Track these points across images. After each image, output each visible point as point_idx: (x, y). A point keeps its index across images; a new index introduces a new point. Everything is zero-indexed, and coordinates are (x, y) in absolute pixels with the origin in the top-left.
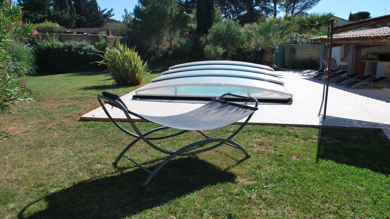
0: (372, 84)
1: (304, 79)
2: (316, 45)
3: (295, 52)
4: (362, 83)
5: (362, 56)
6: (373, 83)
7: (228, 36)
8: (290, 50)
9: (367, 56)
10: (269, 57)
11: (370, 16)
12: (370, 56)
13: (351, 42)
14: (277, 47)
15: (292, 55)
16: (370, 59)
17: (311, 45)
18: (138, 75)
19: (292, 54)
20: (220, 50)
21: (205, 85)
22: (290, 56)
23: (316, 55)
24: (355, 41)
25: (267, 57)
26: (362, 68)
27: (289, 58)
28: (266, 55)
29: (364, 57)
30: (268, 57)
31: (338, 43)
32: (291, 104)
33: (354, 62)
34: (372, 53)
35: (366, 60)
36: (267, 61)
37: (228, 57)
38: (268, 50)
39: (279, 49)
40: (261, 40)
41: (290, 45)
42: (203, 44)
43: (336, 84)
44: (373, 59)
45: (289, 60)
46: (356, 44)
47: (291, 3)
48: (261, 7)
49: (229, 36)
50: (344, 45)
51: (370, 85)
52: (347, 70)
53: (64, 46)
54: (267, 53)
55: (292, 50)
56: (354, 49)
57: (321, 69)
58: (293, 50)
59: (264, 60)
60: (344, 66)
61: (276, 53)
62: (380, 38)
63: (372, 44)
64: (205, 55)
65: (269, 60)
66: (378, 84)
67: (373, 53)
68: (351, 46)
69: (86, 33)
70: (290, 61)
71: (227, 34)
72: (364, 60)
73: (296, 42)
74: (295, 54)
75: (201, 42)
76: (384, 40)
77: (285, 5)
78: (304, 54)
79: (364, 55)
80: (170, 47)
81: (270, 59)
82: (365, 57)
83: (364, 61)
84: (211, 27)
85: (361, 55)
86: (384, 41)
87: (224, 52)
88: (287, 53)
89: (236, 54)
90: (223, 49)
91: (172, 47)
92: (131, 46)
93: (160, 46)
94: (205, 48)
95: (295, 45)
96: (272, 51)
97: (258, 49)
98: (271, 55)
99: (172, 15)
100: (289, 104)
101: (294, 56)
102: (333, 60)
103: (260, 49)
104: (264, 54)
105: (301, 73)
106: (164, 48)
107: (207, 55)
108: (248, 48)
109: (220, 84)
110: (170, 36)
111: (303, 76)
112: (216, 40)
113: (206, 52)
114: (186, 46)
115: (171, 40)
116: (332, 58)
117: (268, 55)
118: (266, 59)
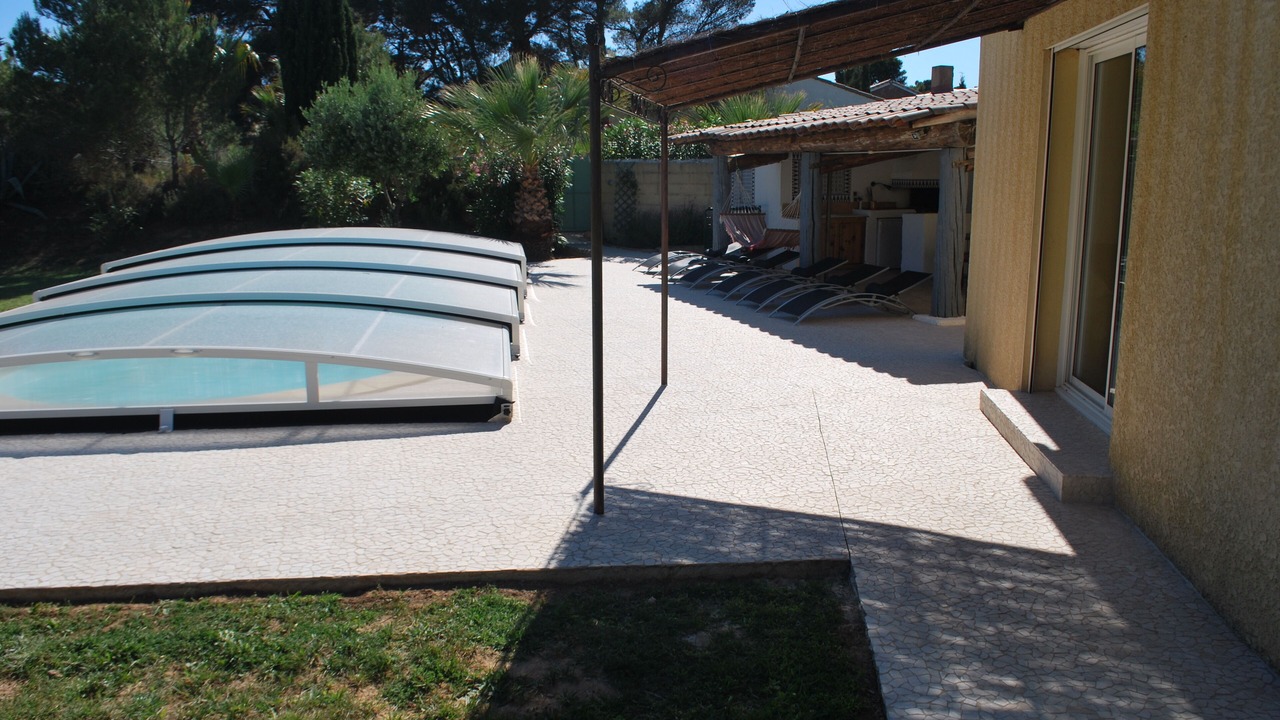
0: (873, 301)
1: (645, 286)
2: (703, 161)
3: (634, 185)
4: (839, 300)
5: (855, 194)
6: (877, 297)
7: (372, 132)
8: (618, 180)
9: (870, 194)
10: (534, 207)
11: (901, 70)
12: (880, 195)
13: (805, 145)
14: (568, 172)
15: (625, 198)
16: (880, 206)
17: (685, 161)
19: (625, 193)
20: (362, 188)
21: (100, 357)
22: (621, 201)
23: (706, 195)
24: (814, 141)
25: (528, 208)
26: (854, 237)
27: (616, 209)
28: (524, 200)
29: (860, 199)
30: (532, 209)
31: (763, 149)
32: (498, 426)
33: (816, 219)
34: (885, 185)
35: (869, 208)
36: (530, 222)
37: (386, 211)
38: (530, 180)
39: (573, 179)
40: (500, 146)
41: (617, 164)
42: (295, 162)
43: (752, 303)
44: (892, 206)
45: (616, 217)
46: (821, 154)
47: (652, 25)
48: (554, 36)
49: (377, 134)
50: (791, 157)
51: (868, 306)
52: (796, 249)
54: (530, 192)
55: (625, 179)
56: (816, 171)
57: (716, 247)
58: (628, 182)
59: (519, 221)
60: (793, 231)
61: (568, 193)
62: (887, 127)
63: (870, 152)
64: (304, 208)
65: (537, 218)
66: (898, 301)
67: (888, 183)
68: (806, 162)
70: (620, 218)
71: (368, 126)
72: (863, 208)
73: (637, 153)
74: (634, 194)
75: (291, 156)
76: (906, 137)
77: (632, 32)
79: (862, 192)
80: (171, 178)
81: (540, 216)
82: (865, 200)
83: (862, 212)
84: (315, 98)
85: (852, 194)
86: (906, 141)
87: (374, 192)
88: (609, 192)
89: (414, 199)
90: (372, 184)
91: (180, 178)
92: (13, 180)
93: (137, 176)
94: (298, 179)
95: (634, 163)
96: (551, 185)
97: (496, 180)
98: (543, 201)
99: (164, 55)
100: (495, 422)
101: (634, 202)
102: (758, 213)
103: (504, 178)
104: (519, 198)
105: (644, 264)
106: (149, 182)
107: (311, 206)
108: (466, 176)
109: (173, 351)
110: (168, 135)
111: (649, 273)
112: (330, 147)
113: (304, 194)
114: (231, 171)
115: (174, 152)
116: (757, 204)
117: (532, 200)
118: (526, 215)
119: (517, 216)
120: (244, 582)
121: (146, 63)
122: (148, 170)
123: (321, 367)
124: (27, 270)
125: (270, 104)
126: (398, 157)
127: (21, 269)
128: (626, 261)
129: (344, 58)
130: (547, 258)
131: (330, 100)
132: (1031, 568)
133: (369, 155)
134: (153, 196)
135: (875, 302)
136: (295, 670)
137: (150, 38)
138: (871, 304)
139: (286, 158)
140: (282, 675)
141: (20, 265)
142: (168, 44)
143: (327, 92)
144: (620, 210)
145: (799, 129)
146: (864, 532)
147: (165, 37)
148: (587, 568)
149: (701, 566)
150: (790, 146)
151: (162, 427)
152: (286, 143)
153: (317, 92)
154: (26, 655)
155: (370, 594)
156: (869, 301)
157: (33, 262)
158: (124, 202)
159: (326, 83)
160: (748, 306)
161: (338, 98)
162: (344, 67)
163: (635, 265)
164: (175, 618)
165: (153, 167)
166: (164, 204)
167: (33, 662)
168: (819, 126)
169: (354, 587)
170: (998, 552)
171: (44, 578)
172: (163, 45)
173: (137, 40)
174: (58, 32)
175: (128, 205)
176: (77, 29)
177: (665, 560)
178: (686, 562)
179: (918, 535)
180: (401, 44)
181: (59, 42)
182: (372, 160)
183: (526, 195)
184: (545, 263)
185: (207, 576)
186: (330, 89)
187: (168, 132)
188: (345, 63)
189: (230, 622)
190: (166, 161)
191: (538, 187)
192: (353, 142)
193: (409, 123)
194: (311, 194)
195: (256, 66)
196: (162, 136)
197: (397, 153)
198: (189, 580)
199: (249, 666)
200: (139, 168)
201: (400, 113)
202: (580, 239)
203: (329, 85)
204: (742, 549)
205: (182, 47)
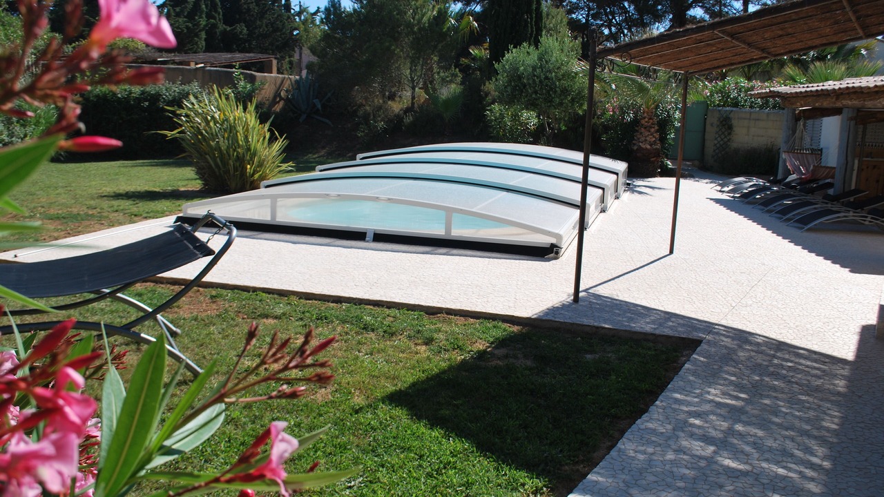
0: (868, 221)
3: (730, 128)
7: (537, 81)
8: (718, 123)
10: (648, 139)
13: (845, 102)
14: (677, 115)
15: (723, 136)
18: (251, 168)
19: (723, 133)
20: (530, 118)
21: (341, 198)
22: (719, 139)
24: (851, 100)
25: (643, 139)
27: (715, 145)
28: (641, 133)
30: (646, 140)
31: (817, 104)
33: (849, 160)
37: (544, 135)
38: (646, 119)
39: (681, 120)
40: (628, 94)
41: (719, 111)
42: (489, 99)
45: (714, 151)
48: (707, 10)
49: (541, 82)
53: (141, 94)
54: (645, 128)
55: (724, 123)
56: (853, 123)
58: (726, 125)
59: (635, 148)
64: (491, 130)
65: (649, 147)
69: (202, 65)
70: (717, 151)
71: (535, 76)
73: (736, 103)
74: (730, 134)
75: (487, 94)
78: (754, 136)
80: (410, 105)
81: (651, 145)
84: (504, 56)
87: (539, 121)
88: (711, 132)
89: (563, 128)
90: (538, 117)
91: (416, 105)
92: (316, 101)
93: (390, 102)
94: (488, 110)
95: (732, 111)
96: (664, 124)
97: (623, 118)
98: (655, 134)
99: (413, 25)
100: (549, 258)
101: (729, 140)
102: (818, 152)
103: (629, 117)
104: (637, 131)
105: (719, 185)
106: (396, 107)
107: (496, 128)
108: (603, 114)
109: (377, 198)
110: (411, 77)
111: (720, 191)
112: (509, 89)
113: (492, 120)
114: (447, 103)
115: (413, 88)
116: (821, 146)
117: (647, 133)
118: (641, 144)
119: (634, 144)
120: (383, 301)
121: (401, 30)
122: (397, 99)
123: (455, 215)
124: (318, 157)
125: (481, 59)
126: (553, 98)
127: (314, 156)
128: (711, 183)
129: (532, 28)
130: (653, 176)
131: (513, 58)
132: (816, 361)
133: (534, 96)
134: (397, 116)
135: (870, 222)
136: (392, 334)
137: (405, 13)
138: (867, 223)
139: (484, 95)
140: (386, 335)
141: (314, 154)
142: (417, 17)
143: (512, 52)
144: (718, 145)
145: (831, 90)
146: (724, 331)
147: (415, 12)
148: (551, 321)
149: (615, 329)
150: (835, 103)
151: (367, 239)
152: (485, 85)
153: (506, 52)
154: (282, 311)
155: (439, 315)
156: (865, 221)
157: (322, 153)
158: (379, 119)
159: (512, 46)
160: (776, 217)
161: (520, 57)
162: (531, 35)
163: (713, 185)
164: (348, 310)
165: (400, 97)
166: (403, 122)
167: (284, 314)
168: (843, 88)
169: (432, 311)
170: (802, 352)
171: (295, 287)
172: (413, 18)
173: (397, 14)
174: (351, 7)
175: (381, 121)
176: (362, 7)
177: (596, 324)
178: (607, 326)
179: (758, 337)
180: (588, 15)
181: (351, 14)
182: (536, 99)
183: (643, 130)
184: (650, 179)
185: (366, 296)
186: (514, 50)
187: (411, 75)
188: (532, 31)
189: (370, 314)
190: (408, 94)
191: (653, 124)
192: (525, 86)
193: (563, 75)
194: (495, 120)
195: (475, 31)
196: (407, 78)
197: (553, 96)
198: (358, 297)
199: (373, 330)
200: (392, 97)
201: (559, 68)
202: (689, 166)
203: (514, 47)
204: (644, 326)
205: (425, 19)
